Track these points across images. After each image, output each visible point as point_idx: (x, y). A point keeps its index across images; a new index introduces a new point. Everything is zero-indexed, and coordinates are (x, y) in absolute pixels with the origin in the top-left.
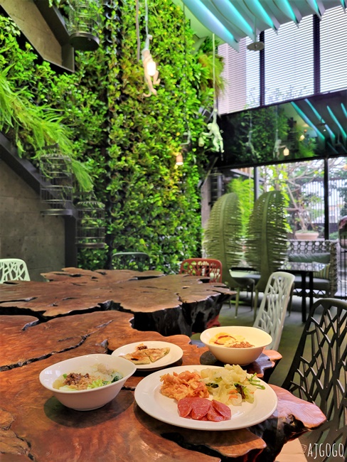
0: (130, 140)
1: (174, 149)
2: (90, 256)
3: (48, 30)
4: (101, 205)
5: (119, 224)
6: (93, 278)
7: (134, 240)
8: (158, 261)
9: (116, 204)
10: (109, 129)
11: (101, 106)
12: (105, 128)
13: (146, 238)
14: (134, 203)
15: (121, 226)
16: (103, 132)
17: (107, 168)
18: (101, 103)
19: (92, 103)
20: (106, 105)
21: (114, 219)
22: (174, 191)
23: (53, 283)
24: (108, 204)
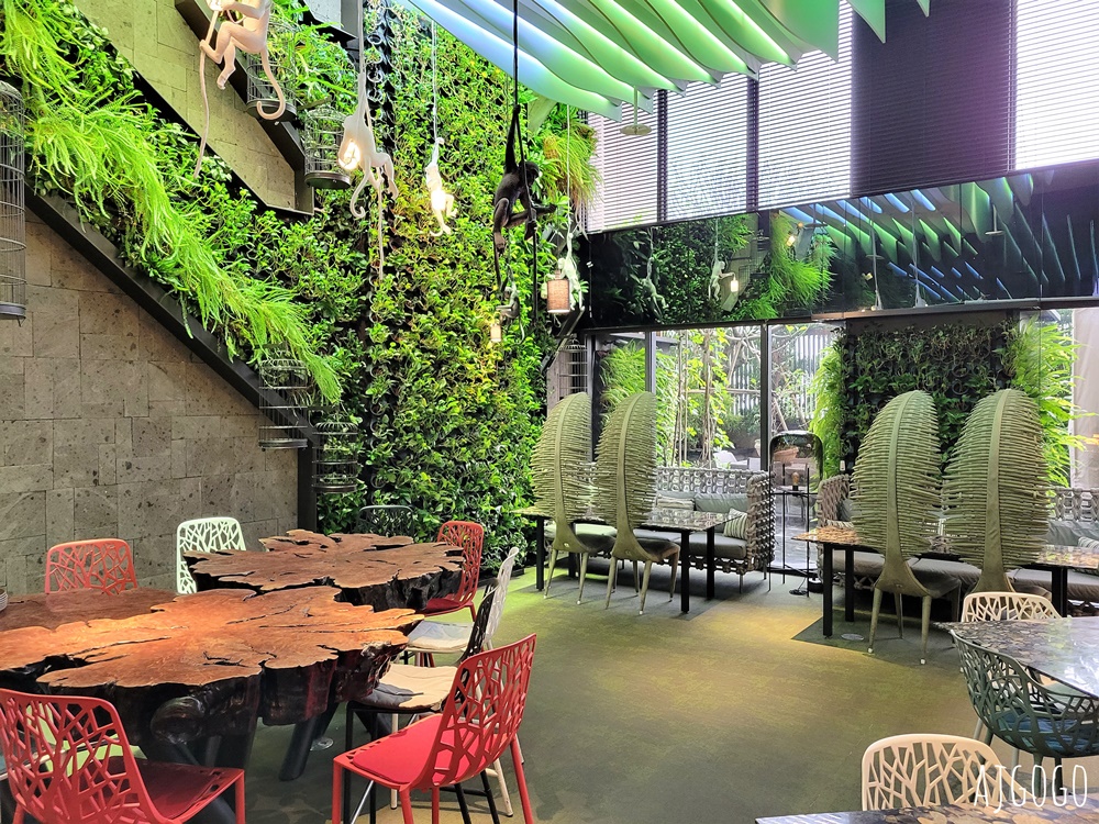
0: (407, 310)
1: (487, 315)
2: (337, 501)
3: (275, 150)
4: (356, 421)
5: (386, 449)
6: (323, 547)
7: (410, 473)
8: (454, 506)
9: (381, 417)
10: (370, 295)
11: (359, 259)
12: (364, 294)
13: (433, 469)
14: (409, 415)
15: (389, 453)
16: (360, 302)
17: (368, 360)
18: (358, 255)
19: (342, 258)
20: (366, 258)
21: (377, 441)
22: (485, 387)
23: (274, 553)
24: (367, 417)
